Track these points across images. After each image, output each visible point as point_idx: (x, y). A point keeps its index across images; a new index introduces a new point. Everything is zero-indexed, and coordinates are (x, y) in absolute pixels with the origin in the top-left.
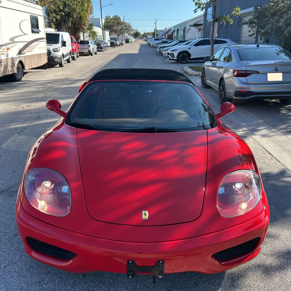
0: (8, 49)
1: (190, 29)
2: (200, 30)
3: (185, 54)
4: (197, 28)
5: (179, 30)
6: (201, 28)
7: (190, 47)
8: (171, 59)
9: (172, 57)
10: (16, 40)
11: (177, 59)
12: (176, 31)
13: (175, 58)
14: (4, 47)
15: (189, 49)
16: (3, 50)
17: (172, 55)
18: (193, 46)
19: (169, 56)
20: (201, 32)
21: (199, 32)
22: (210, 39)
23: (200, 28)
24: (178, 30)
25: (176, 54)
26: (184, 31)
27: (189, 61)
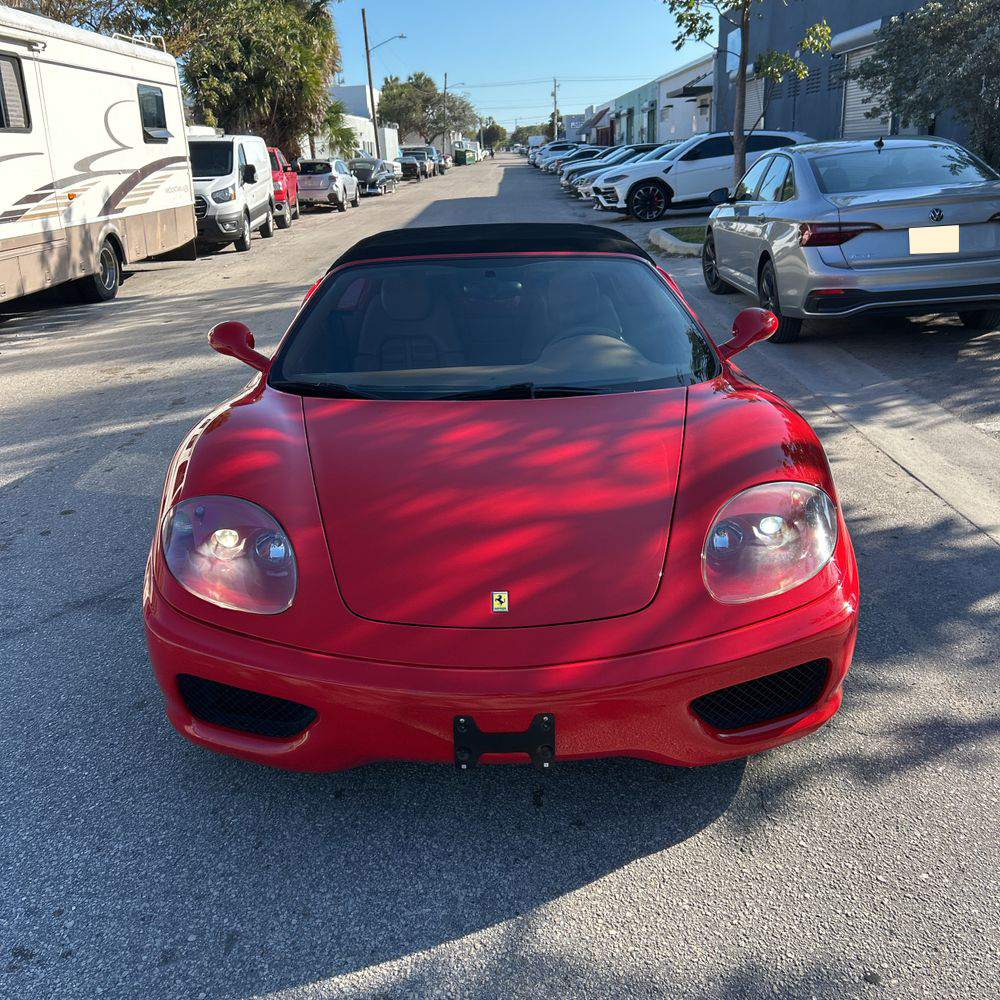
0: (71, 197)
1: (672, 106)
2: (703, 106)
3: (654, 190)
4: (695, 100)
5: (636, 110)
6: (708, 102)
7: (670, 163)
8: (605, 209)
9: (609, 202)
10: (95, 167)
11: (625, 206)
12: (624, 115)
13: (621, 205)
14: (59, 192)
15: (667, 171)
16: (54, 202)
17: (610, 194)
18: (682, 159)
19: (601, 198)
20: (708, 116)
21: (701, 114)
23: (706, 100)
24: (631, 112)
25: (622, 190)
26: (652, 113)
27: (669, 212)
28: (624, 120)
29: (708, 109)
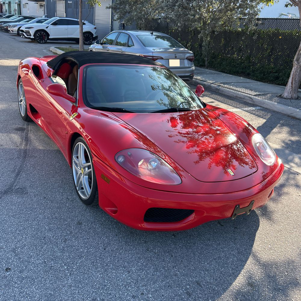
1: (28, 4)
2: (41, 6)
3: (43, 34)
4: (37, 3)
5: (12, 2)
6: (43, 5)
7: (48, 25)
8: (26, 38)
9: (27, 35)
11: (34, 37)
12: (7, 3)
13: (32, 37)
15: (47, 28)
17: (28, 33)
18: (51, 25)
19: (24, 33)
20: (43, 9)
21: (40, 8)
22: (78, 20)
24: (10, 3)
25: (32, 32)
26: (19, 5)
27: (48, 41)
28: (7, 5)
29: (43, 7)
